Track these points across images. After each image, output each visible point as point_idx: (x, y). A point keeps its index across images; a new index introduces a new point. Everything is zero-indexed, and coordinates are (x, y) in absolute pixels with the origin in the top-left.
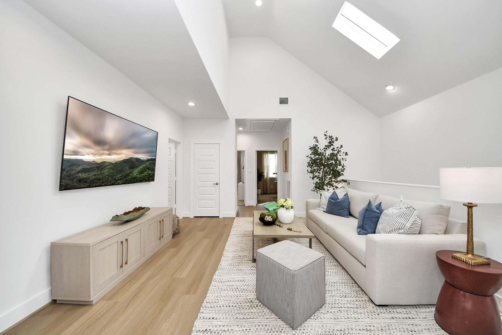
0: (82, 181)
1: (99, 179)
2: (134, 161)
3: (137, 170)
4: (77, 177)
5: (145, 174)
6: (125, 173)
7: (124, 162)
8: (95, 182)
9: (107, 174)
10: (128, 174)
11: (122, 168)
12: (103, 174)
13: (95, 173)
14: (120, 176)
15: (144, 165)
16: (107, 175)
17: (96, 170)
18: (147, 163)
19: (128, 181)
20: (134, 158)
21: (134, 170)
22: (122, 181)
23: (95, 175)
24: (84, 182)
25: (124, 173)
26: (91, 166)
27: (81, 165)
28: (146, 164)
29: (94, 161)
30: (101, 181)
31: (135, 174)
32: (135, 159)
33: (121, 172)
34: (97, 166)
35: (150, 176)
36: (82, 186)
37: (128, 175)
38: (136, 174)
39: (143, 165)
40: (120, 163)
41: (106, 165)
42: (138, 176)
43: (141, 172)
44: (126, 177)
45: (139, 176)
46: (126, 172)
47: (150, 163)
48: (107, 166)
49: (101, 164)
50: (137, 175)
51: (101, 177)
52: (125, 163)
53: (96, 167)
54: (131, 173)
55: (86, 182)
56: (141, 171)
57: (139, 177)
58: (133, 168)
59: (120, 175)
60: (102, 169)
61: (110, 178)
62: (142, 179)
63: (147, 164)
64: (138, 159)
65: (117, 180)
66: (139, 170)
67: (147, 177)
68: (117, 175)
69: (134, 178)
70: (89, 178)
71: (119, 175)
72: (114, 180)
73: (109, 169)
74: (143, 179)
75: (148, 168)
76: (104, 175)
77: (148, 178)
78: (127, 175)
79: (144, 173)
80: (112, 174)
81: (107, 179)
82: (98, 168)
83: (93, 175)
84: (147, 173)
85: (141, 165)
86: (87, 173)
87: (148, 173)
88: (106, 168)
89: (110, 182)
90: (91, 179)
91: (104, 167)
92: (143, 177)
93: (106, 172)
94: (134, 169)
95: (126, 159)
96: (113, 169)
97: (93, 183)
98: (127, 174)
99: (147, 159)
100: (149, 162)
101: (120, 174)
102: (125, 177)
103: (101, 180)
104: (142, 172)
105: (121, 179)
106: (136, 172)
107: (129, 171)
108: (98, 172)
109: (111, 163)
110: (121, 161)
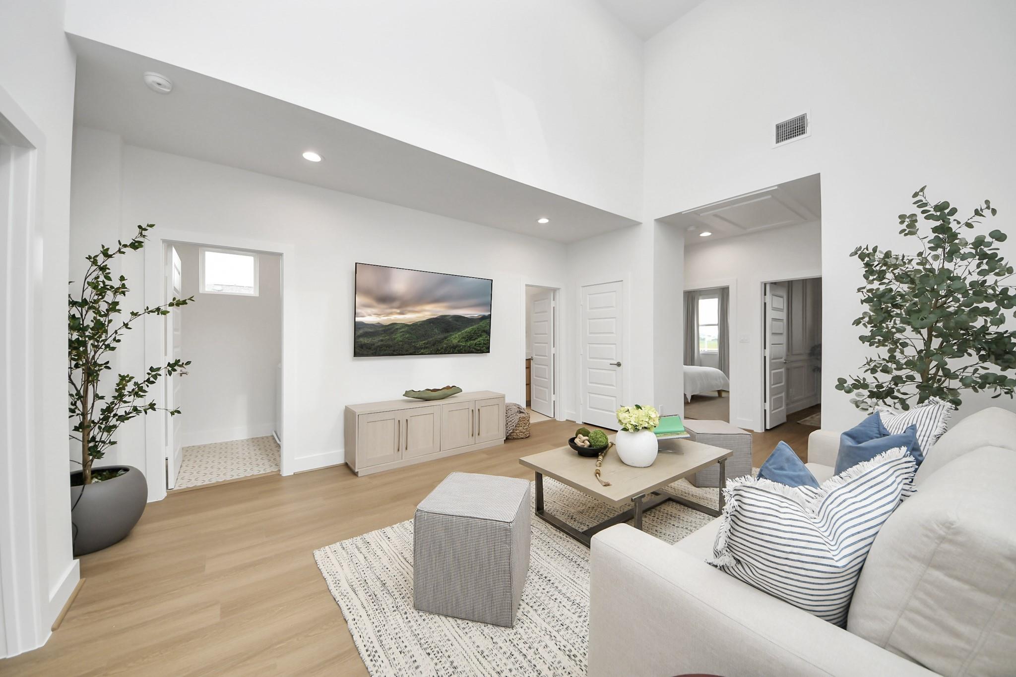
1: (389, 346)
2: (450, 320)
3: (459, 335)
5: (479, 341)
6: (433, 338)
7: (430, 323)
8: (382, 348)
9: (400, 339)
11: (426, 331)
12: (395, 339)
13: (381, 338)
14: (424, 343)
15: (475, 327)
16: (401, 341)
17: (382, 334)
19: (440, 350)
20: (449, 315)
21: (451, 335)
22: (428, 350)
23: (382, 341)
24: (367, 348)
25: (431, 339)
26: (377, 329)
28: (479, 324)
29: (379, 323)
30: (392, 349)
31: (455, 341)
32: (451, 317)
33: (424, 337)
36: (365, 353)
37: (440, 341)
38: (457, 341)
39: (472, 326)
40: (421, 324)
42: (461, 344)
44: (435, 345)
45: (463, 344)
46: (436, 337)
48: (400, 329)
49: (389, 327)
50: (459, 342)
51: (391, 343)
53: (382, 331)
54: (446, 338)
55: (370, 349)
56: (467, 335)
57: (465, 346)
58: (448, 332)
59: (424, 342)
60: (392, 333)
61: (406, 345)
62: (473, 350)
64: (458, 318)
65: (419, 349)
66: (462, 334)
67: (483, 347)
68: (418, 342)
69: (455, 346)
70: (374, 344)
71: (421, 341)
72: (413, 348)
73: (403, 333)
76: (396, 341)
79: (477, 339)
80: (409, 340)
81: (400, 346)
82: (385, 331)
83: (379, 341)
84: (484, 340)
85: (466, 327)
86: (371, 337)
88: (397, 331)
89: (407, 351)
90: (376, 345)
91: (394, 331)
92: (476, 345)
93: (398, 337)
94: (451, 333)
95: (434, 318)
96: (410, 333)
97: (380, 350)
98: (437, 341)
99: (480, 317)
101: (424, 340)
102: (434, 345)
103: (391, 347)
104: (472, 338)
105: (425, 348)
106: (456, 337)
107: (442, 336)
108: (385, 336)
109: (405, 325)
110: (424, 321)
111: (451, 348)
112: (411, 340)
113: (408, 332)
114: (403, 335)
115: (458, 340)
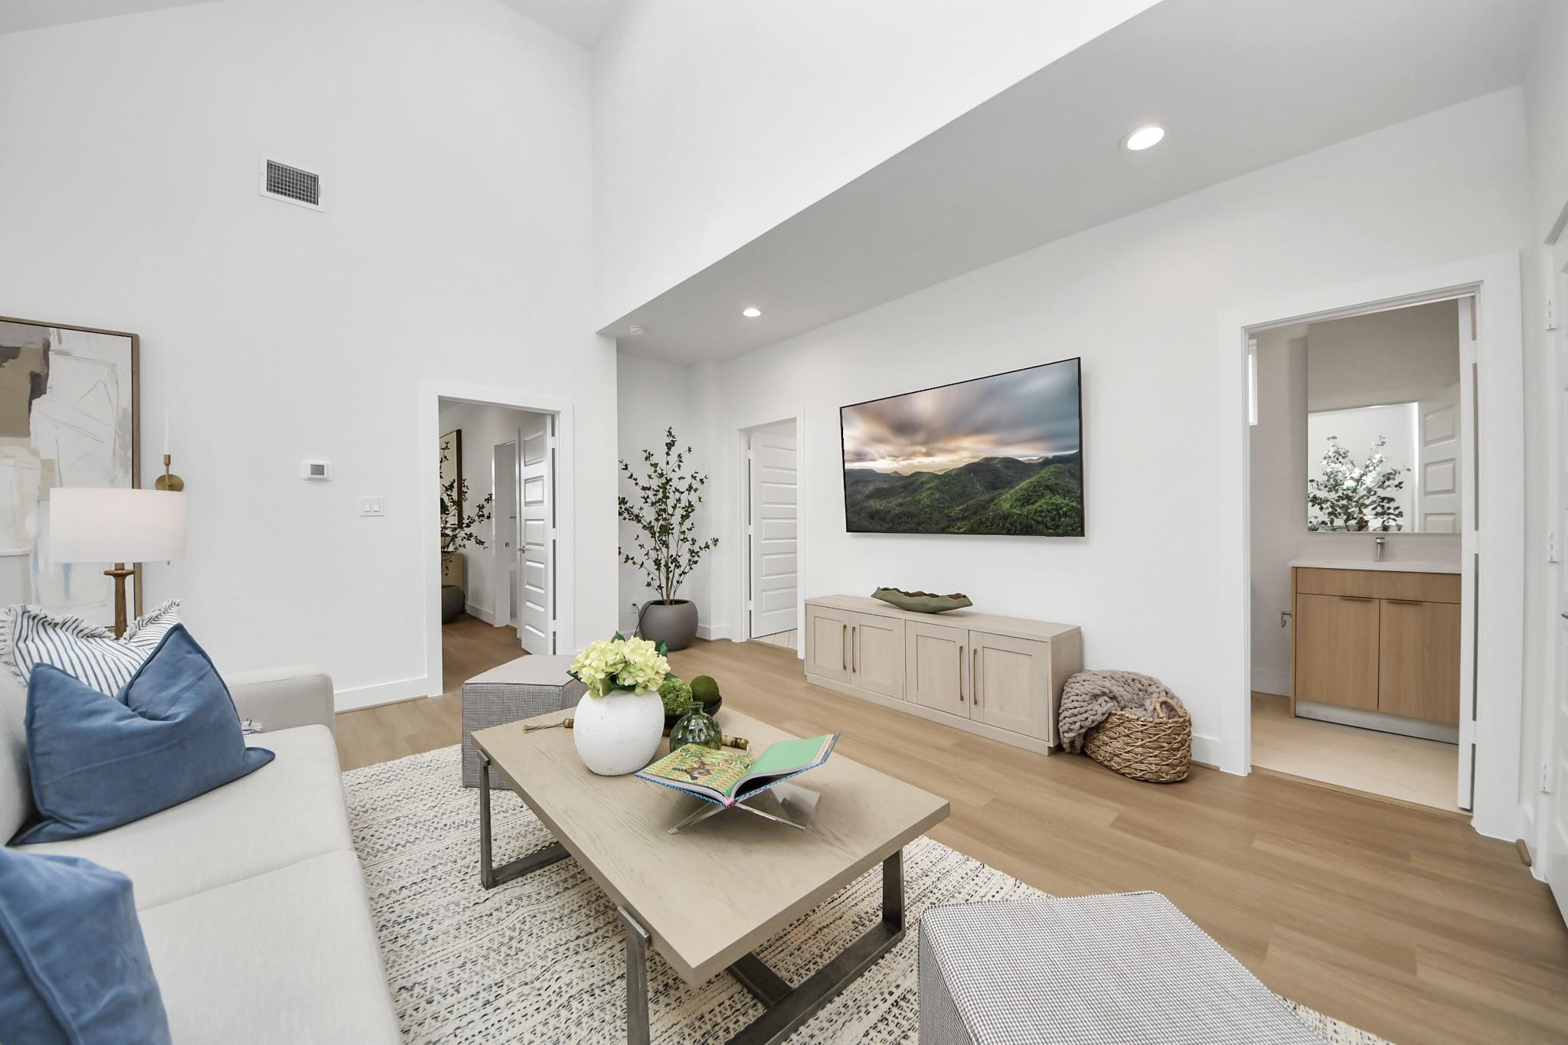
0: (876, 518)
1: (911, 515)
2: (998, 466)
3: (1011, 494)
4: (866, 508)
5: (1040, 506)
6: (975, 500)
7: (970, 472)
8: (901, 520)
9: (927, 502)
10: (981, 503)
11: (964, 486)
12: (919, 502)
13: (900, 500)
14: (962, 510)
15: (1033, 479)
16: (928, 506)
17: (902, 492)
18: (1043, 472)
19: (985, 525)
20: (996, 458)
21: (1000, 494)
23: (901, 505)
24: (880, 519)
25: (972, 502)
26: (892, 483)
27: (872, 482)
28: (1039, 473)
29: (896, 472)
30: (916, 520)
31: (1006, 506)
32: (1000, 462)
33: (962, 497)
34: (904, 482)
35: (1058, 512)
36: (878, 527)
37: (984, 507)
38: (1008, 506)
39: (1029, 477)
40: (957, 475)
41: (923, 479)
42: (1015, 510)
43: (1026, 500)
44: (978, 514)
45: (1018, 512)
46: (978, 499)
47: (1057, 470)
48: (927, 482)
49: (912, 479)
50: (1011, 507)
51: (913, 509)
52: (972, 474)
53: (901, 487)
54: (993, 500)
55: (884, 520)
56: (1023, 495)
57: (1021, 515)
58: (996, 489)
59: (961, 507)
60: (915, 491)
61: (935, 513)
62: (1033, 522)
63: (1045, 473)
64: (1010, 463)
65: (954, 521)
66: (1016, 492)
67: (1046, 516)
68: (952, 507)
69: (1006, 517)
70: (890, 512)
71: (958, 505)
72: (946, 518)
73: (931, 491)
74: (1034, 520)
75: (1048, 487)
76: (921, 505)
77: (1053, 519)
78: (980, 508)
79: (1036, 501)
80: (940, 503)
82: (905, 487)
83: (897, 506)
84: (1047, 504)
85: (1022, 480)
86: (884, 498)
87: (1053, 503)
88: (922, 488)
89: (937, 524)
90: (893, 513)
91: (918, 487)
92: (1035, 513)
93: (924, 497)
94: (1000, 491)
95: (974, 463)
96: (942, 491)
97: (898, 523)
98: (981, 505)
99: (1041, 460)
100: (1051, 468)
101: (961, 504)
102: (975, 513)
103: (915, 516)
104: (1030, 500)
105: (964, 518)
106: (1007, 499)
107: (986, 497)
108: (906, 497)
109: (934, 476)
110: (960, 469)
111: (1000, 519)
112: (943, 503)
113: (937, 489)
114: (932, 494)
115: (1010, 504)
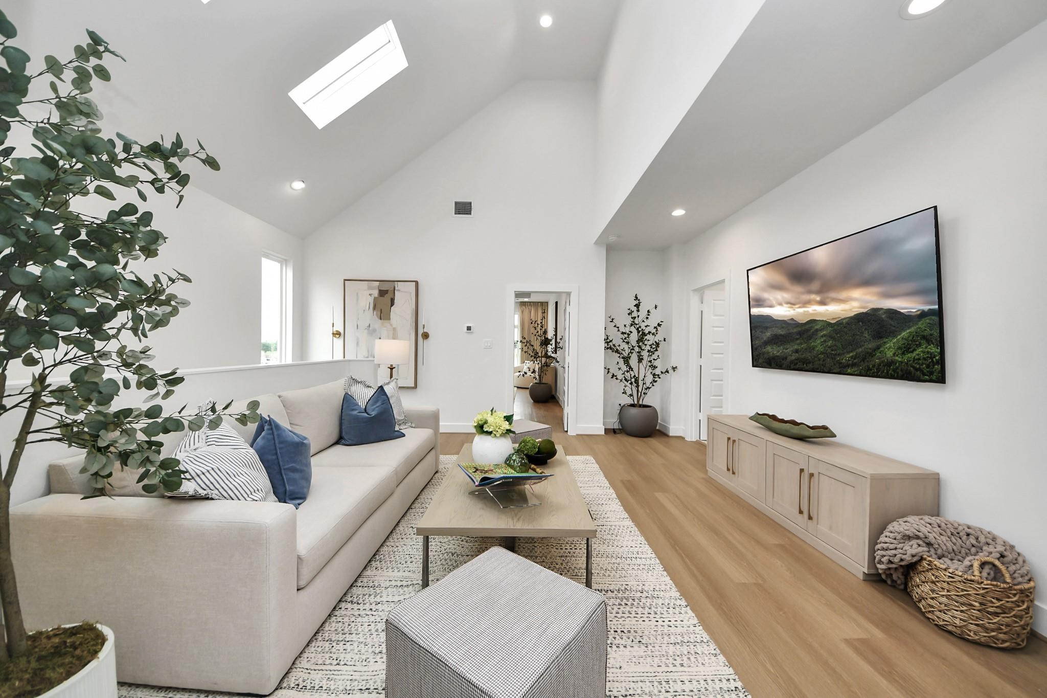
0: (773, 364)
2: (883, 316)
3: (894, 343)
4: (764, 353)
5: (918, 355)
6: (863, 348)
7: (859, 322)
9: (820, 348)
10: (869, 351)
11: (854, 335)
12: (813, 349)
13: (796, 347)
14: (852, 357)
15: (912, 329)
16: (822, 353)
17: (797, 339)
18: (920, 323)
19: (871, 370)
20: (882, 309)
21: (885, 343)
22: (856, 369)
23: (797, 351)
25: (860, 350)
26: (788, 330)
27: (770, 328)
28: (917, 324)
29: (792, 319)
31: (890, 354)
32: (885, 313)
33: (851, 345)
34: (800, 329)
35: (932, 360)
37: (871, 354)
38: (891, 354)
39: (909, 328)
40: (848, 324)
41: (818, 327)
42: (897, 358)
43: (907, 348)
44: (866, 361)
45: (900, 360)
46: (866, 346)
47: (931, 322)
48: (821, 330)
49: (807, 326)
50: (894, 354)
51: (808, 355)
52: (861, 323)
53: (797, 333)
54: (879, 349)
56: (904, 344)
57: (902, 362)
58: (881, 337)
59: (851, 354)
60: (810, 338)
61: (828, 360)
62: (912, 369)
63: (922, 324)
64: (892, 313)
65: (845, 367)
66: (898, 341)
67: (923, 364)
68: (844, 354)
69: (890, 363)
70: (786, 358)
71: (849, 353)
72: (836, 363)
73: (824, 338)
74: (914, 367)
75: (924, 337)
76: (815, 352)
77: (928, 366)
78: (867, 355)
79: (915, 350)
80: (832, 351)
81: (821, 362)
82: (801, 334)
84: (923, 352)
85: (903, 330)
86: (781, 345)
87: (928, 352)
88: (817, 335)
91: (813, 334)
92: (914, 361)
93: (818, 344)
94: (885, 340)
95: (863, 313)
96: (834, 339)
98: (868, 353)
99: (919, 313)
100: (927, 320)
101: (852, 351)
102: (864, 360)
103: (810, 363)
104: (909, 348)
105: (853, 365)
106: (890, 347)
107: (872, 345)
108: (802, 344)
109: (827, 324)
110: (851, 318)
111: (884, 366)
112: (835, 350)
113: (831, 337)
114: (825, 341)
115: (893, 351)
